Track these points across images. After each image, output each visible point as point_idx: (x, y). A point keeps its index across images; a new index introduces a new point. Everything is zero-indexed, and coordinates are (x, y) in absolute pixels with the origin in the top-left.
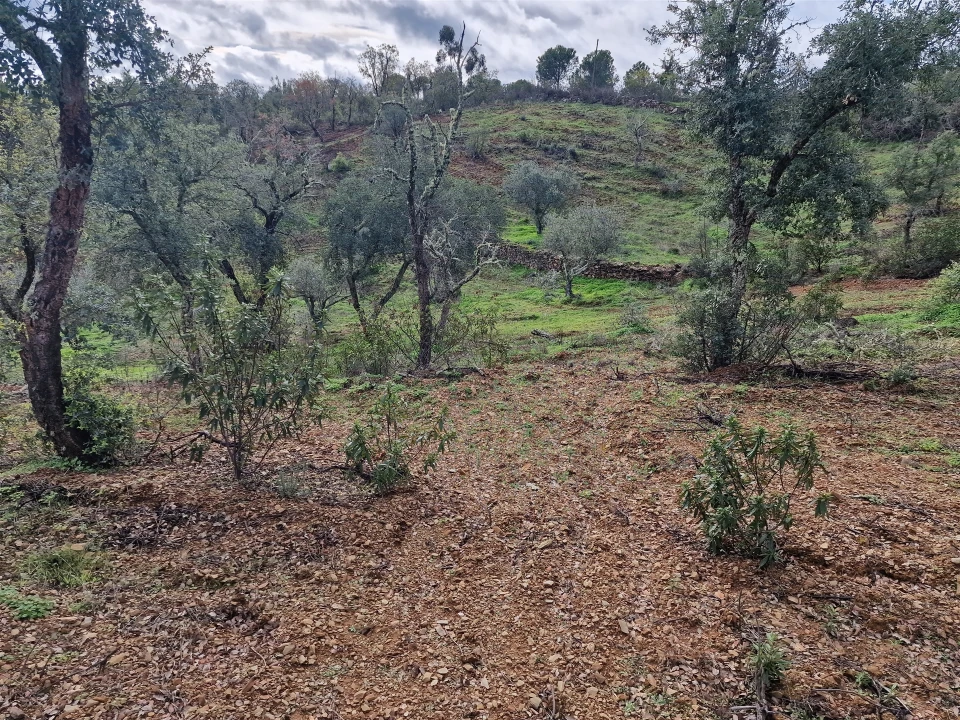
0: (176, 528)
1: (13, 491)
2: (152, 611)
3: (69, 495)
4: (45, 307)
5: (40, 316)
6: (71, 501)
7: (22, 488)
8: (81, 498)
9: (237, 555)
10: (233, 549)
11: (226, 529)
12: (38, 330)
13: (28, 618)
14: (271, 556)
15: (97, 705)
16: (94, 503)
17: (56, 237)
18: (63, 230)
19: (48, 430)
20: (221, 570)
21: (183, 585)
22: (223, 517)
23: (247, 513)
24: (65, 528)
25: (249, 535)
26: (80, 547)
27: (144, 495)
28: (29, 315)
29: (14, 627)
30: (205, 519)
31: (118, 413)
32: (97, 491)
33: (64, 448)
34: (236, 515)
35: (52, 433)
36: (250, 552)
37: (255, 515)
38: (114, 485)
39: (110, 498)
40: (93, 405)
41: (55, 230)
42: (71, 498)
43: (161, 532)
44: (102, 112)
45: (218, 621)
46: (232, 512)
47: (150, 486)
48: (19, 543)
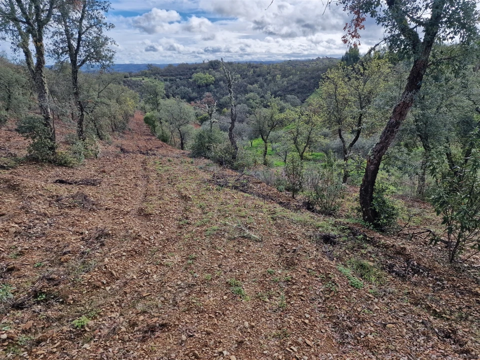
0: (416, 275)
1: (346, 229)
2: (404, 311)
3: (368, 239)
4: (377, 155)
5: (374, 158)
6: (368, 242)
7: (349, 228)
8: (372, 242)
9: (450, 305)
10: (447, 301)
11: (443, 288)
12: (371, 164)
13: (354, 286)
14: (471, 315)
15: (382, 342)
16: (378, 247)
17: (392, 124)
18: (396, 121)
19: (363, 207)
20: (441, 309)
21: (419, 306)
22: (442, 280)
23: (458, 285)
24: (365, 253)
25: (457, 297)
26: (371, 264)
27: (401, 252)
28: (370, 157)
29: (349, 288)
30: (432, 277)
31: (394, 209)
32: (380, 242)
33: (366, 217)
34: (450, 282)
35: (364, 209)
36: (457, 307)
37: (462, 288)
38: (388, 242)
39: (385, 247)
40: (384, 202)
41: (392, 120)
42: (369, 240)
43: (408, 274)
44: (433, 63)
45: (440, 336)
46: (449, 280)
47: (405, 249)
48: (347, 252)
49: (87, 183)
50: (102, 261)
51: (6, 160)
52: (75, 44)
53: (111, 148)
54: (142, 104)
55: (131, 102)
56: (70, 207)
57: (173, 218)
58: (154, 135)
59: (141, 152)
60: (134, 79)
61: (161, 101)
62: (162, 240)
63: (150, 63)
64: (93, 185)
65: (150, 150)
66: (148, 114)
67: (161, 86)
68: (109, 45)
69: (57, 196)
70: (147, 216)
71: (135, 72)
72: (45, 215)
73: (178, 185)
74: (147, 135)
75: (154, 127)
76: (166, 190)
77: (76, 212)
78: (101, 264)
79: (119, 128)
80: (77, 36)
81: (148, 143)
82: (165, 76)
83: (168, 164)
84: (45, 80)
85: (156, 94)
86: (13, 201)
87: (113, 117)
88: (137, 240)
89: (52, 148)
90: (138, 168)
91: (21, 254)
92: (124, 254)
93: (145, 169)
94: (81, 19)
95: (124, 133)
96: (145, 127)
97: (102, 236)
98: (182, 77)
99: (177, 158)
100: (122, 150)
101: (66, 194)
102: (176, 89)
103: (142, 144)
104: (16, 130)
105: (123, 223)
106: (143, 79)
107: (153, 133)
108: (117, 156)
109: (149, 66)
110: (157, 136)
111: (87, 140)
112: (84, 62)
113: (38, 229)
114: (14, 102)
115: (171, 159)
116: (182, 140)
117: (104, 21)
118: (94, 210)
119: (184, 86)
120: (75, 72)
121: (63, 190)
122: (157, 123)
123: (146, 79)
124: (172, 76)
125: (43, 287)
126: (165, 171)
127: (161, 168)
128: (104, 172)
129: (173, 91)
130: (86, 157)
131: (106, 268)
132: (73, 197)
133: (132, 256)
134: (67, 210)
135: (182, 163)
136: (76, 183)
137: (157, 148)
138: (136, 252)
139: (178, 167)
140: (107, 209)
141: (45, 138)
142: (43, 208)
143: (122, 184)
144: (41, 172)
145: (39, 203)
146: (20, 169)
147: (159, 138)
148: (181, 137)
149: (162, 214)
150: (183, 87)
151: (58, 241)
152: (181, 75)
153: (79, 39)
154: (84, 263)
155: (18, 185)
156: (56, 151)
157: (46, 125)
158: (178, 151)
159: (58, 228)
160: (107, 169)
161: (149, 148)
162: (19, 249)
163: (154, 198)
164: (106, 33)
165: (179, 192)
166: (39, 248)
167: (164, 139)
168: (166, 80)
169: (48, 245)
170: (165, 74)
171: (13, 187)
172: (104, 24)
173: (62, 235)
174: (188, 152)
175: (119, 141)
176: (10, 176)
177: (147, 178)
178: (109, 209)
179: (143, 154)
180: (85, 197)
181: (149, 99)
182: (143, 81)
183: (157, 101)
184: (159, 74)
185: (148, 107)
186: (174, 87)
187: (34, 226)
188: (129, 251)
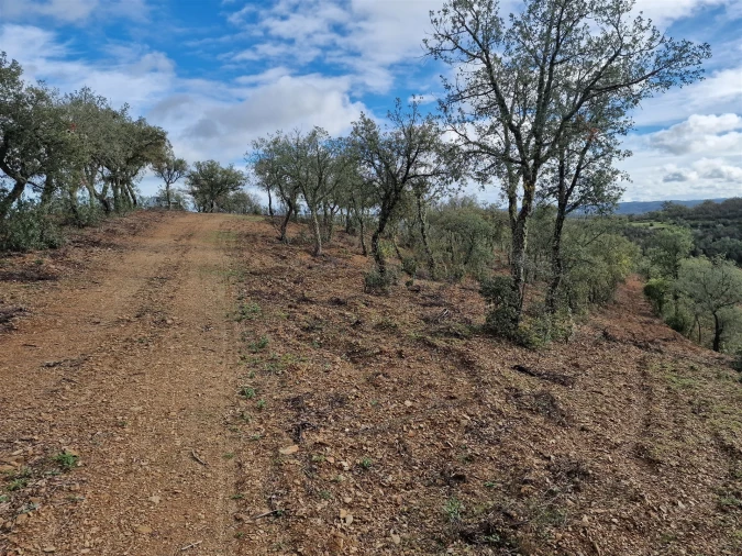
49: (555, 379)
50: (579, 517)
51: (461, 327)
52: (568, 182)
53: (586, 329)
54: (645, 263)
55: (626, 261)
56: (531, 410)
57: (704, 484)
58: (657, 316)
59: (635, 344)
60: (634, 224)
61: (682, 261)
62: (685, 521)
63: (668, 200)
64: (563, 384)
65: (652, 342)
66: (653, 281)
67: (685, 236)
68: (618, 181)
69: (516, 390)
70: (653, 463)
71: (638, 213)
72: (500, 413)
73: (712, 420)
74: (644, 315)
75: (661, 303)
76: (688, 425)
77: (538, 419)
78: (576, 522)
79: (600, 299)
80: (574, 173)
81: (647, 329)
82: (694, 219)
83: (690, 373)
84: (526, 232)
85: (677, 250)
86: (465, 383)
87: (593, 282)
88: (638, 504)
89: (515, 321)
90: (631, 370)
91: (470, 459)
92: (615, 520)
93: (644, 374)
94: (585, 150)
95: (606, 307)
96: (642, 301)
97: (576, 474)
98: (729, 221)
99: (707, 365)
100: (605, 334)
101: (527, 390)
102: (714, 241)
103: (636, 328)
104: (480, 292)
105: (609, 462)
106: (651, 225)
107: (657, 313)
108: (596, 344)
109: (667, 205)
110: (665, 319)
111: (558, 314)
112: (575, 206)
113: (490, 430)
114: (475, 254)
115: (696, 366)
116: (718, 334)
117: (617, 148)
118: (564, 426)
119: (732, 236)
120: (560, 220)
121: (523, 383)
122: (668, 297)
123: (657, 225)
124: (709, 219)
125: (497, 523)
126: (684, 386)
127: (674, 379)
128: (577, 365)
129: (706, 245)
130: (553, 338)
131: (585, 532)
132: (536, 397)
133: (628, 529)
134: (527, 415)
135: (719, 377)
136: (539, 375)
137: (665, 340)
138: (635, 525)
139: (710, 385)
140: (583, 429)
141: (510, 305)
142: (498, 402)
143: (606, 393)
144: (496, 350)
145: (495, 394)
146: (474, 342)
147: (668, 323)
148: (717, 327)
149: (682, 469)
150: (728, 238)
151: (516, 459)
152: (728, 218)
153: (577, 175)
154: (551, 508)
155: (473, 363)
156: (519, 324)
157: (514, 289)
158: (707, 352)
159: (516, 438)
160: (582, 361)
161: (650, 338)
162: (469, 451)
163: (666, 433)
164: (616, 164)
165: (717, 435)
166: (491, 459)
167: (678, 326)
168: (693, 226)
169: (502, 459)
170: (694, 216)
171: (467, 364)
172: (617, 152)
173: (521, 451)
174: (731, 359)
175: (599, 320)
176: (465, 349)
177: (647, 391)
178: (587, 431)
179: (640, 347)
180: (553, 400)
181: (661, 257)
182: (651, 228)
183: (675, 261)
184: (682, 216)
185: (656, 269)
186: (710, 238)
187: (487, 425)
188: (624, 519)
